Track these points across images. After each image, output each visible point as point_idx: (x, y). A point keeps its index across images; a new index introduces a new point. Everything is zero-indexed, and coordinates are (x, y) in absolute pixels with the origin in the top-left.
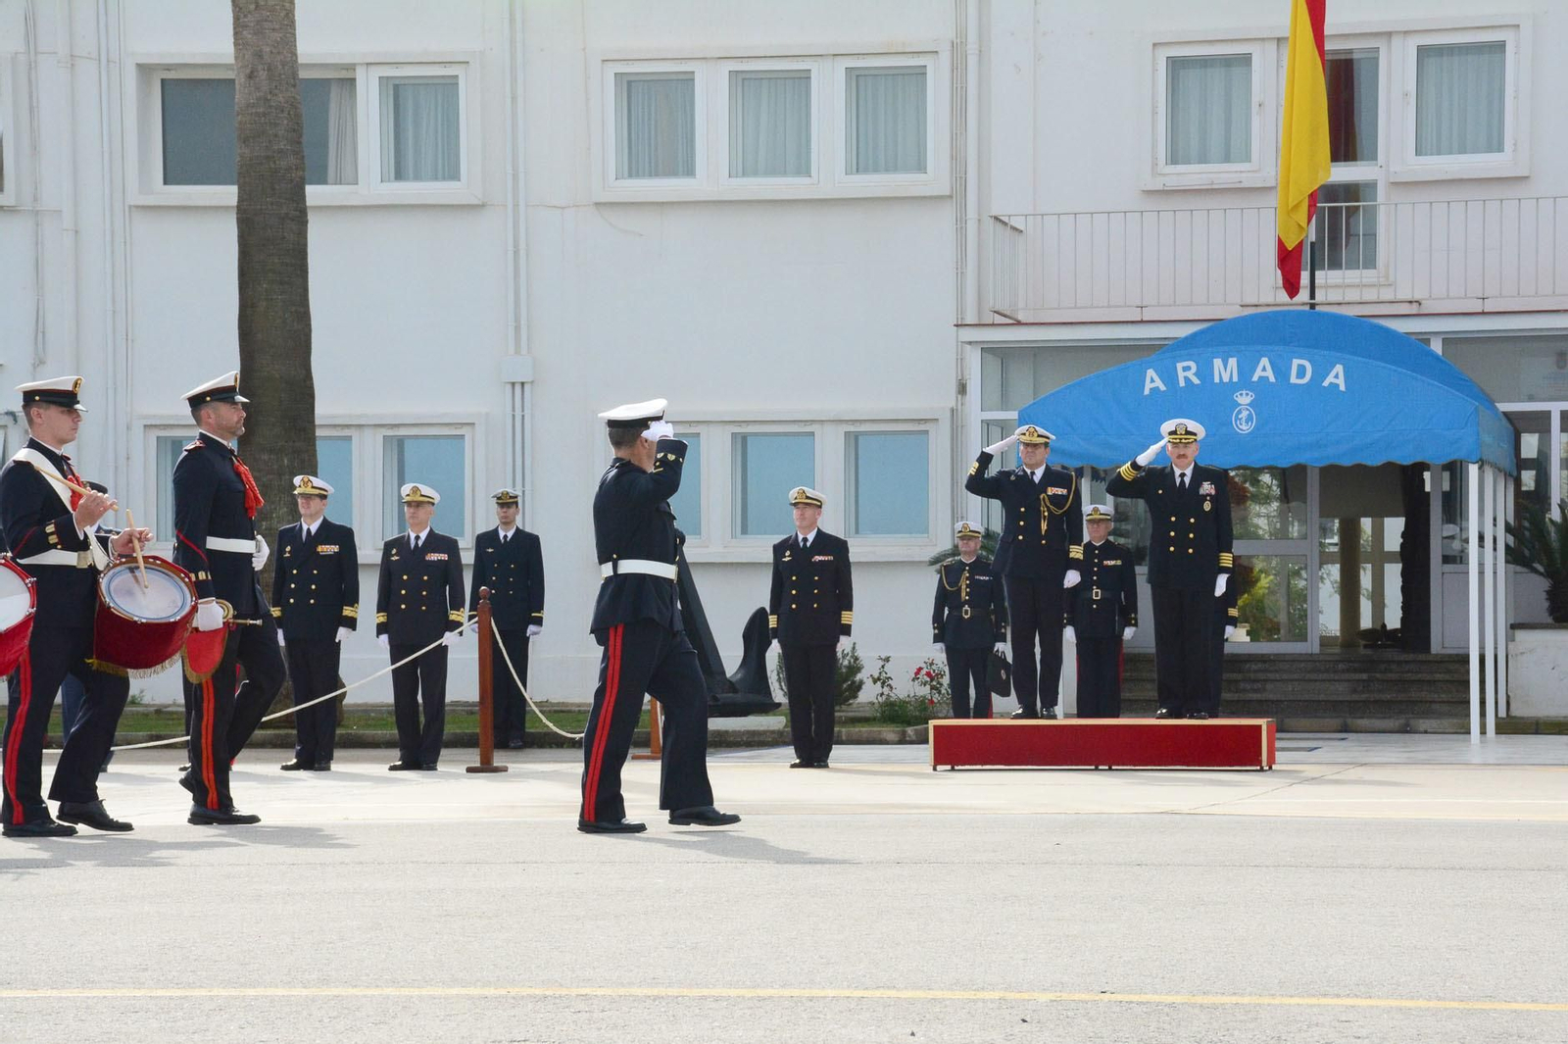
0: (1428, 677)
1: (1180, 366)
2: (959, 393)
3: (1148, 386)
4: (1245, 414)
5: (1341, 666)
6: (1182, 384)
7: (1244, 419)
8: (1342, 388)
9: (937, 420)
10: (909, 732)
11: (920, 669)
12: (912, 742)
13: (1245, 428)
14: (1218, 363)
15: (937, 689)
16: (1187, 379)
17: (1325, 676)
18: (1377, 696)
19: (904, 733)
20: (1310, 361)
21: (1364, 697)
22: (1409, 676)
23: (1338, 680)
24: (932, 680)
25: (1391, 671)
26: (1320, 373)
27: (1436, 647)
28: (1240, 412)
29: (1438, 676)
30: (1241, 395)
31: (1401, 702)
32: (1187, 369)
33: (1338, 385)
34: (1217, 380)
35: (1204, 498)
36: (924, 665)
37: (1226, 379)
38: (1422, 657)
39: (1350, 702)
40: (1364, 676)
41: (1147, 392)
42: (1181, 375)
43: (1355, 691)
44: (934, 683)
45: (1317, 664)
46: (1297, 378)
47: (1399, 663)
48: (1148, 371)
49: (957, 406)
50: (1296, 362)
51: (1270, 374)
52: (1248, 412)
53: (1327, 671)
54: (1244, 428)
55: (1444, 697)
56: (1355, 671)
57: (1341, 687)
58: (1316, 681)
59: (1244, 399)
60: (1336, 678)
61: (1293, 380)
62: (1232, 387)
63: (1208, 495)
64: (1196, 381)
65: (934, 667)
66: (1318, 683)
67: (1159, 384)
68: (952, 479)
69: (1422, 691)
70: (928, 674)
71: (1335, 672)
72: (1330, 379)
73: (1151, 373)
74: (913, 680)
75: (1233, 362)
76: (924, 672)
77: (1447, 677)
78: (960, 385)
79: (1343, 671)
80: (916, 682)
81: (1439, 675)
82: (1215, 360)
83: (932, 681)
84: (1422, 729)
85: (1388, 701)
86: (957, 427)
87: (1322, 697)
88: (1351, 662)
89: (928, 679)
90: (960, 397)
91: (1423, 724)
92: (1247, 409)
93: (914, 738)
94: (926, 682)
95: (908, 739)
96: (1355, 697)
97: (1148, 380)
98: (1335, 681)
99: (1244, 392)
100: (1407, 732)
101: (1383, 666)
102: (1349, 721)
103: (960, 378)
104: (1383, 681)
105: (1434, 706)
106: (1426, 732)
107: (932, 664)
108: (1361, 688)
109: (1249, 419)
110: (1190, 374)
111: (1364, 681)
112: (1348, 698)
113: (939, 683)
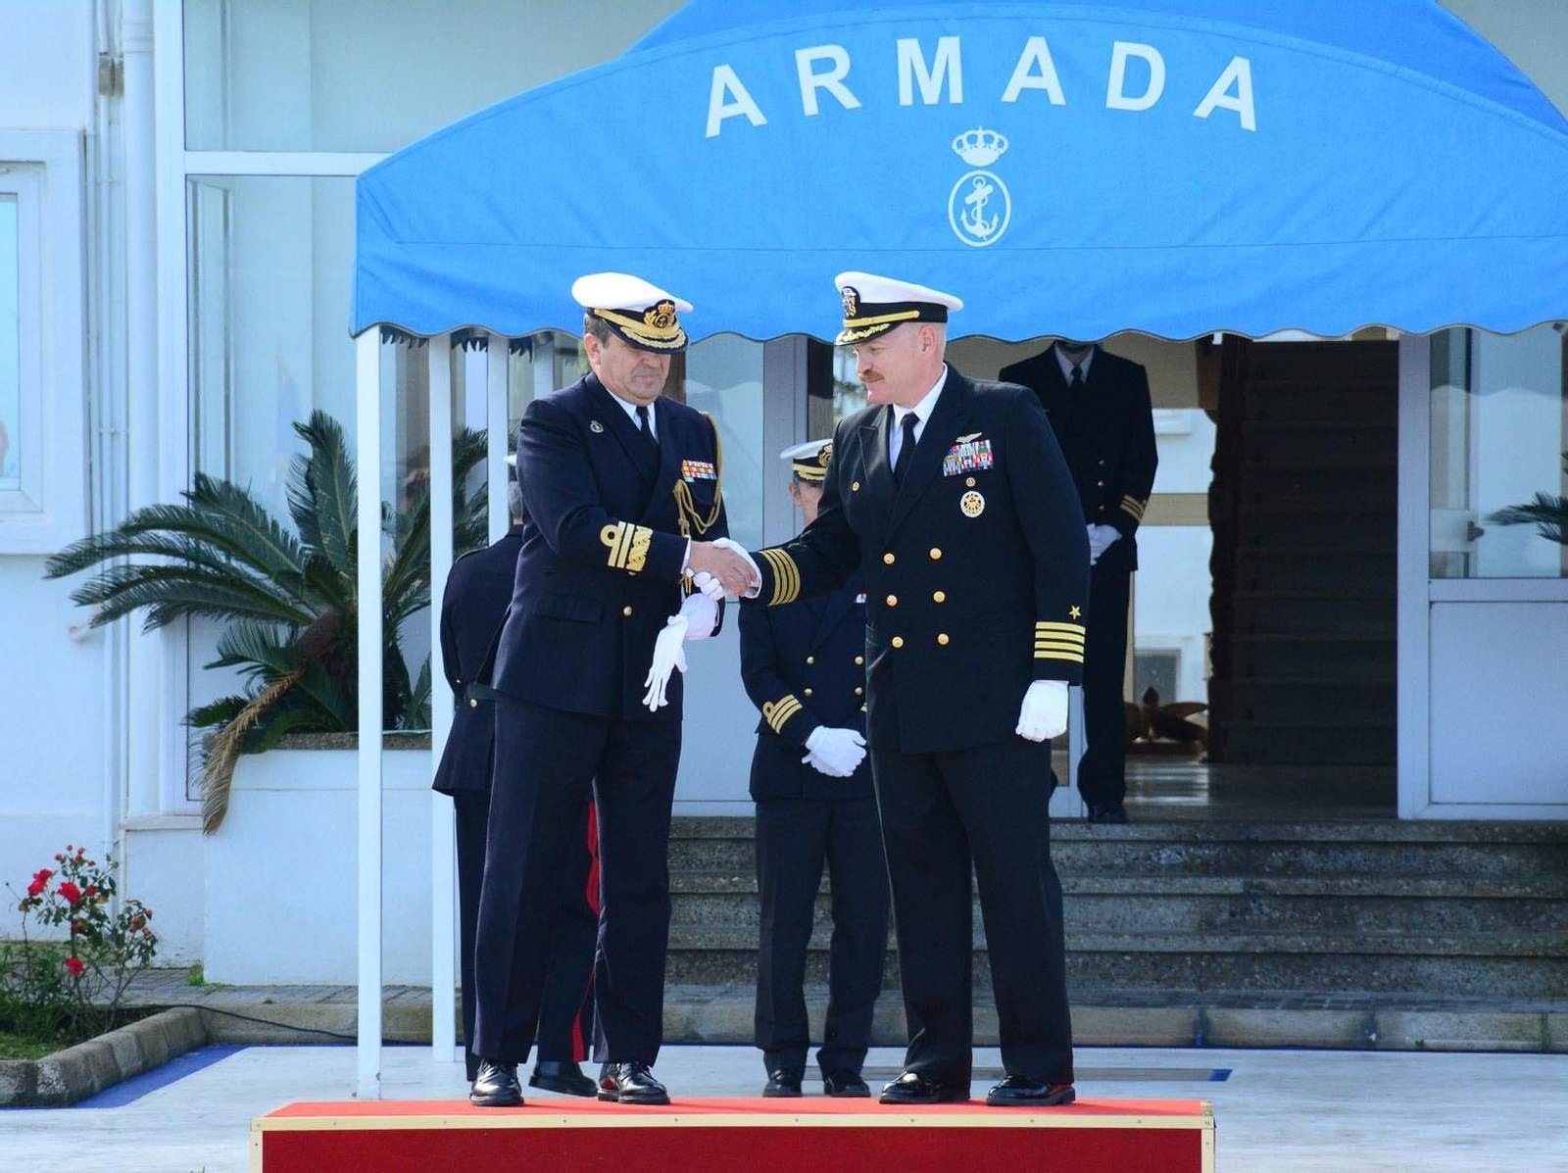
0: (1405, 888)
1: (804, 57)
2: (102, 89)
3: (717, 114)
4: (981, 193)
5: (1166, 855)
6: (811, 107)
7: (979, 207)
8: (1248, 122)
9: (40, 163)
10: (47, 1070)
11: (43, 877)
12: (54, 1102)
13: (982, 231)
14: (908, 50)
15: (90, 930)
16: (822, 93)
17: (1127, 885)
18: (1272, 941)
19: (31, 1074)
20: (1160, 49)
21: (1236, 942)
22: (1349, 885)
23: (1165, 896)
24: (77, 905)
25: (1301, 871)
26: (1186, 86)
27: (1411, 803)
28: (968, 188)
29: (1434, 886)
30: (973, 139)
31: (1337, 956)
32: (823, 66)
33: (1236, 115)
34: (906, 98)
35: (957, 485)
36: (54, 866)
37: (931, 96)
38: (1379, 832)
39: (1197, 955)
40: (1235, 885)
41: (713, 129)
42: (808, 82)
43: (1208, 926)
44: (83, 914)
45: (1104, 848)
46: (1124, 95)
47: (1323, 847)
48: (718, 71)
49: (96, 127)
50: (1122, 50)
51: (1050, 83)
52: (990, 189)
53: (1129, 870)
54: (979, 230)
55: (1454, 944)
56: (1207, 869)
57: (1170, 914)
58: (1102, 896)
59: (981, 152)
60: (1160, 888)
61: (1115, 99)
62: (947, 120)
63: (967, 474)
64: (849, 100)
65: (83, 870)
66: (1108, 903)
67: (747, 106)
68: (87, 331)
69: (1389, 924)
70: (67, 890)
71: (1154, 871)
72: (1215, 98)
73: (724, 76)
74: (25, 906)
75: (949, 48)
76: (54, 884)
77: (1457, 888)
78: (104, 65)
79: (1173, 870)
80: (33, 911)
81: (1433, 883)
82: (901, 43)
83: (75, 908)
84: (1409, 1040)
85: (1301, 955)
86: (97, 185)
87: (1126, 943)
88: (1199, 844)
89: (66, 904)
90: (103, 100)
91: (1416, 1025)
92: (989, 181)
93: (59, 1087)
94: (61, 912)
95: (41, 1090)
96: (1214, 944)
97: (717, 95)
98: (1155, 896)
99: (980, 133)
100: (1371, 1047)
101: (1278, 857)
102: (1214, 1014)
103: (102, 48)
104: (1286, 897)
105: (1426, 968)
106: (1421, 1047)
107: (79, 861)
108: (1225, 916)
109: (994, 205)
110: (831, 81)
111: (1231, 896)
112: (1194, 945)
113: (94, 914)
